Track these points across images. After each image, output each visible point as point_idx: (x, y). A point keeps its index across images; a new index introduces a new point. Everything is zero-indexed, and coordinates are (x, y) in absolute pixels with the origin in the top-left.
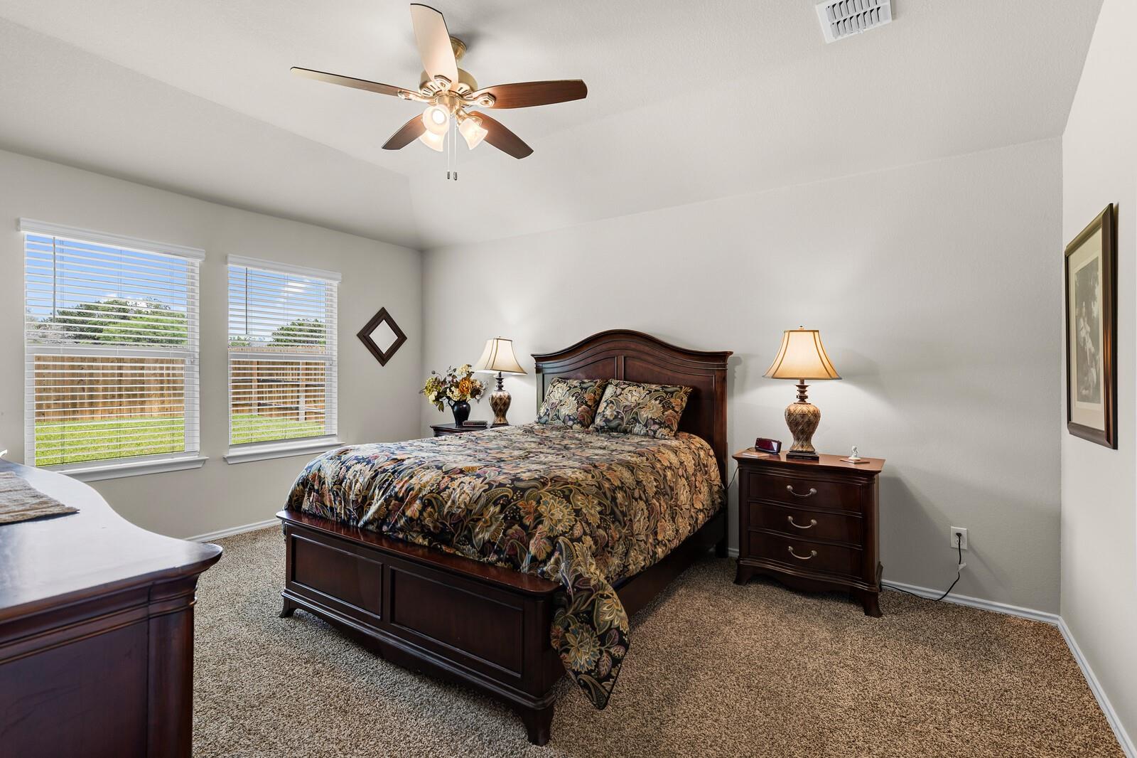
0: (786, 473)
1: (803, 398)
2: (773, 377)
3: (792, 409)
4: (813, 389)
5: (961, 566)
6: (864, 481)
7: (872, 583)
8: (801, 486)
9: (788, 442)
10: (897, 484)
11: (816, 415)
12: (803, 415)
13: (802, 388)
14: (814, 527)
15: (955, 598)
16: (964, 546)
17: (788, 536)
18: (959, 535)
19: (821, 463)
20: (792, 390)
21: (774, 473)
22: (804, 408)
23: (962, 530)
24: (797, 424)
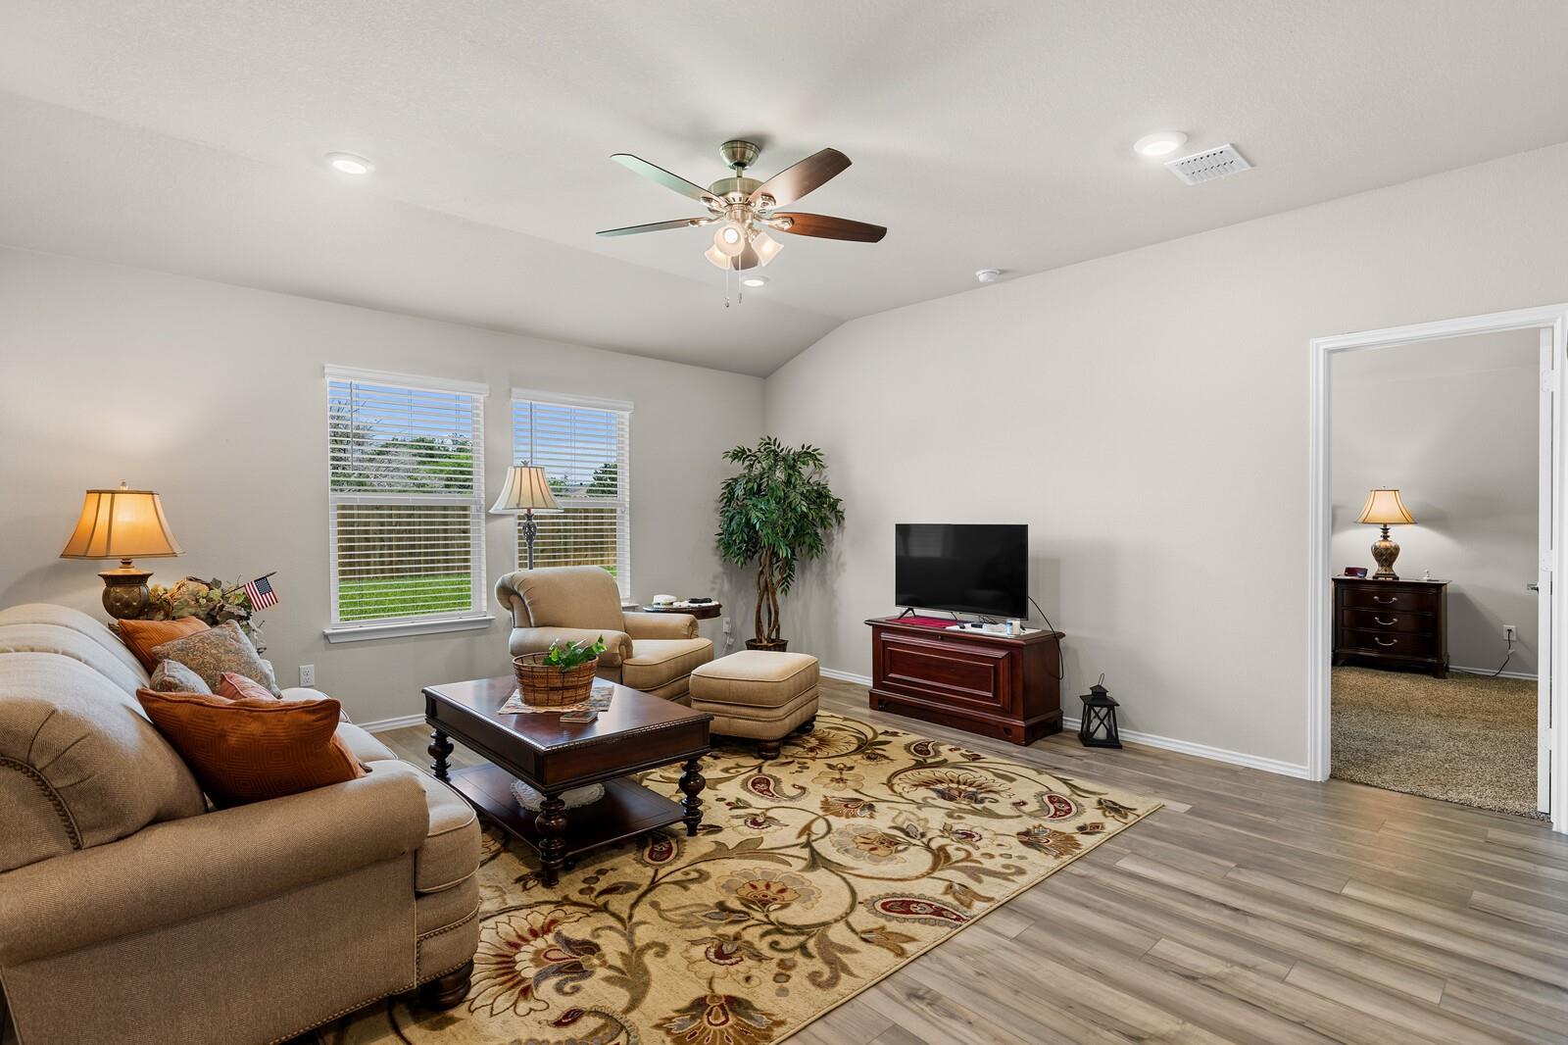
0: (1373, 588)
1: (1385, 537)
2: (1363, 523)
3: (1377, 544)
4: (1393, 531)
5: (1510, 651)
6: (1433, 591)
7: (1440, 658)
8: (1385, 596)
9: (1373, 568)
10: (1461, 597)
11: (1397, 549)
12: (1387, 549)
13: (1385, 530)
14: (1395, 623)
15: (1505, 674)
16: (1513, 638)
17: (1373, 631)
18: (1510, 631)
19: (1400, 580)
20: (1378, 532)
21: (1365, 589)
22: (1387, 544)
23: (1512, 627)
24: (1382, 555)
